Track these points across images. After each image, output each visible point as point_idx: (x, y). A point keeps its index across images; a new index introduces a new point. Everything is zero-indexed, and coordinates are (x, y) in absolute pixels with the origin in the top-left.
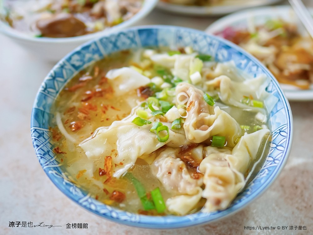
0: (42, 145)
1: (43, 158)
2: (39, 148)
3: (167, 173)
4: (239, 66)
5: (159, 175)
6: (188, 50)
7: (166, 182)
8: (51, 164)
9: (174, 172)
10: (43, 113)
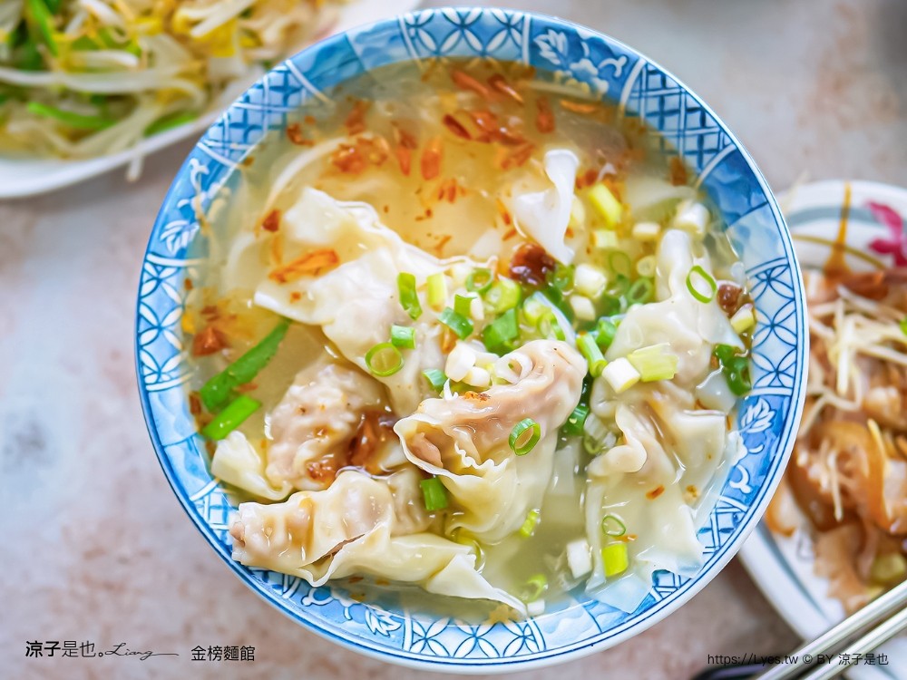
0: (259, 107)
1: (220, 129)
2: (246, 106)
3: (300, 406)
4: (735, 475)
5: (295, 390)
6: (744, 316)
7: (285, 408)
8: (221, 151)
9: (307, 421)
10: (352, 58)
